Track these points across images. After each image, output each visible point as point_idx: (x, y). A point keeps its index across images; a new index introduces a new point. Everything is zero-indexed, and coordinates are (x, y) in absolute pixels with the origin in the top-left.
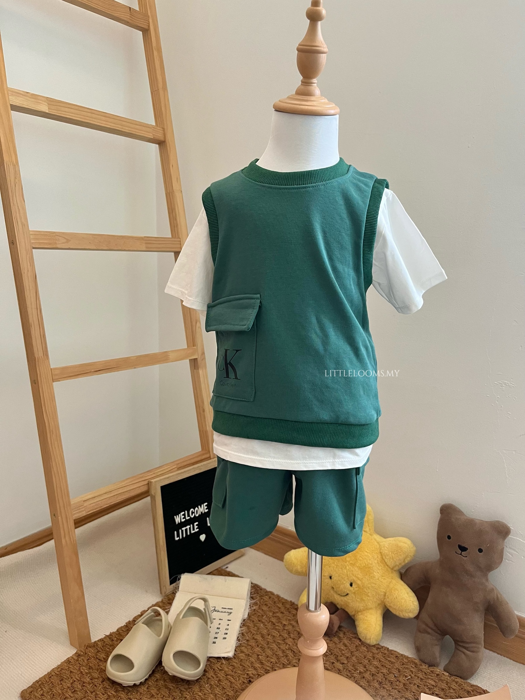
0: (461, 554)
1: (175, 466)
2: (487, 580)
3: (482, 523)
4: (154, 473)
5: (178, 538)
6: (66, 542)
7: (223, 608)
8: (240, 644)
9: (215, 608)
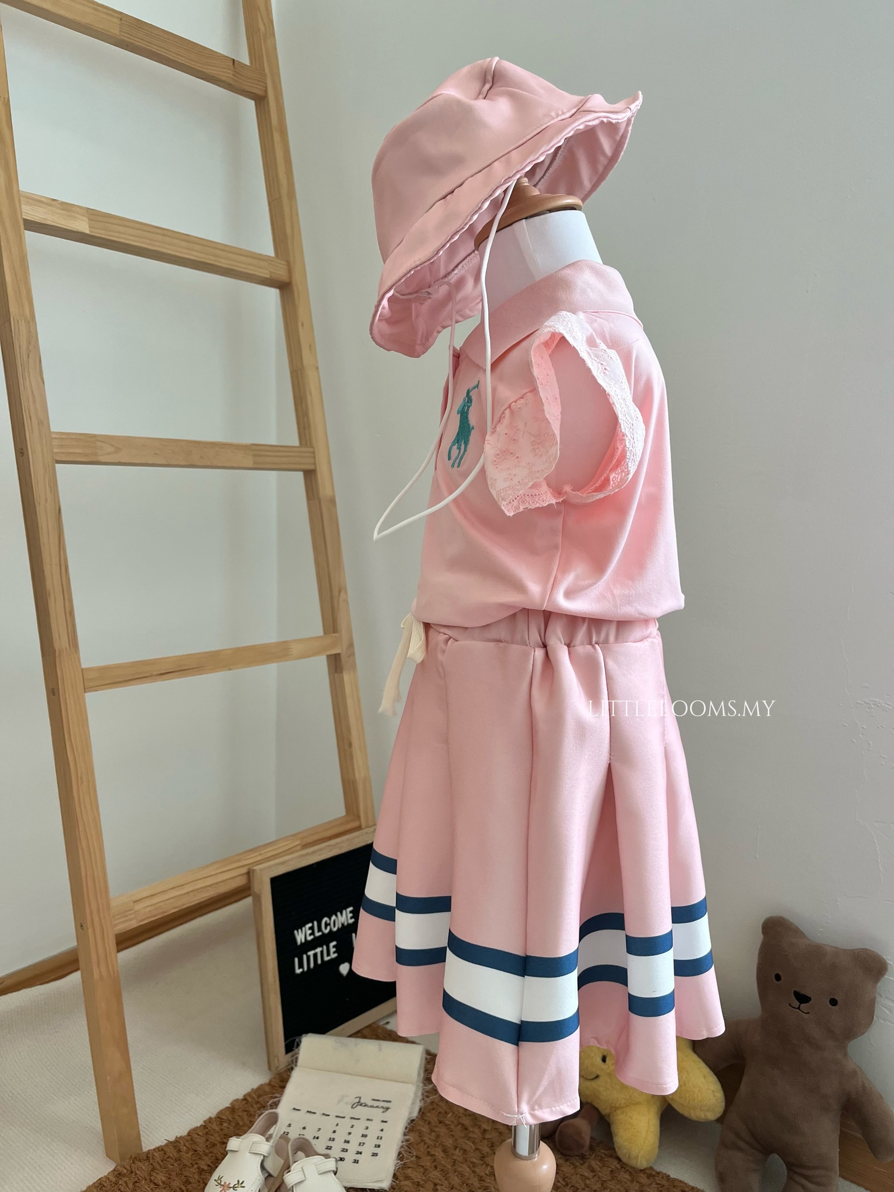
0: (799, 1008)
1: (298, 842)
2: (845, 1055)
3: (837, 952)
4: (261, 854)
5: (301, 970)
6: (100, 973)
7: (373, 1100)
8: (404, 1164)
9: (360, 1100)
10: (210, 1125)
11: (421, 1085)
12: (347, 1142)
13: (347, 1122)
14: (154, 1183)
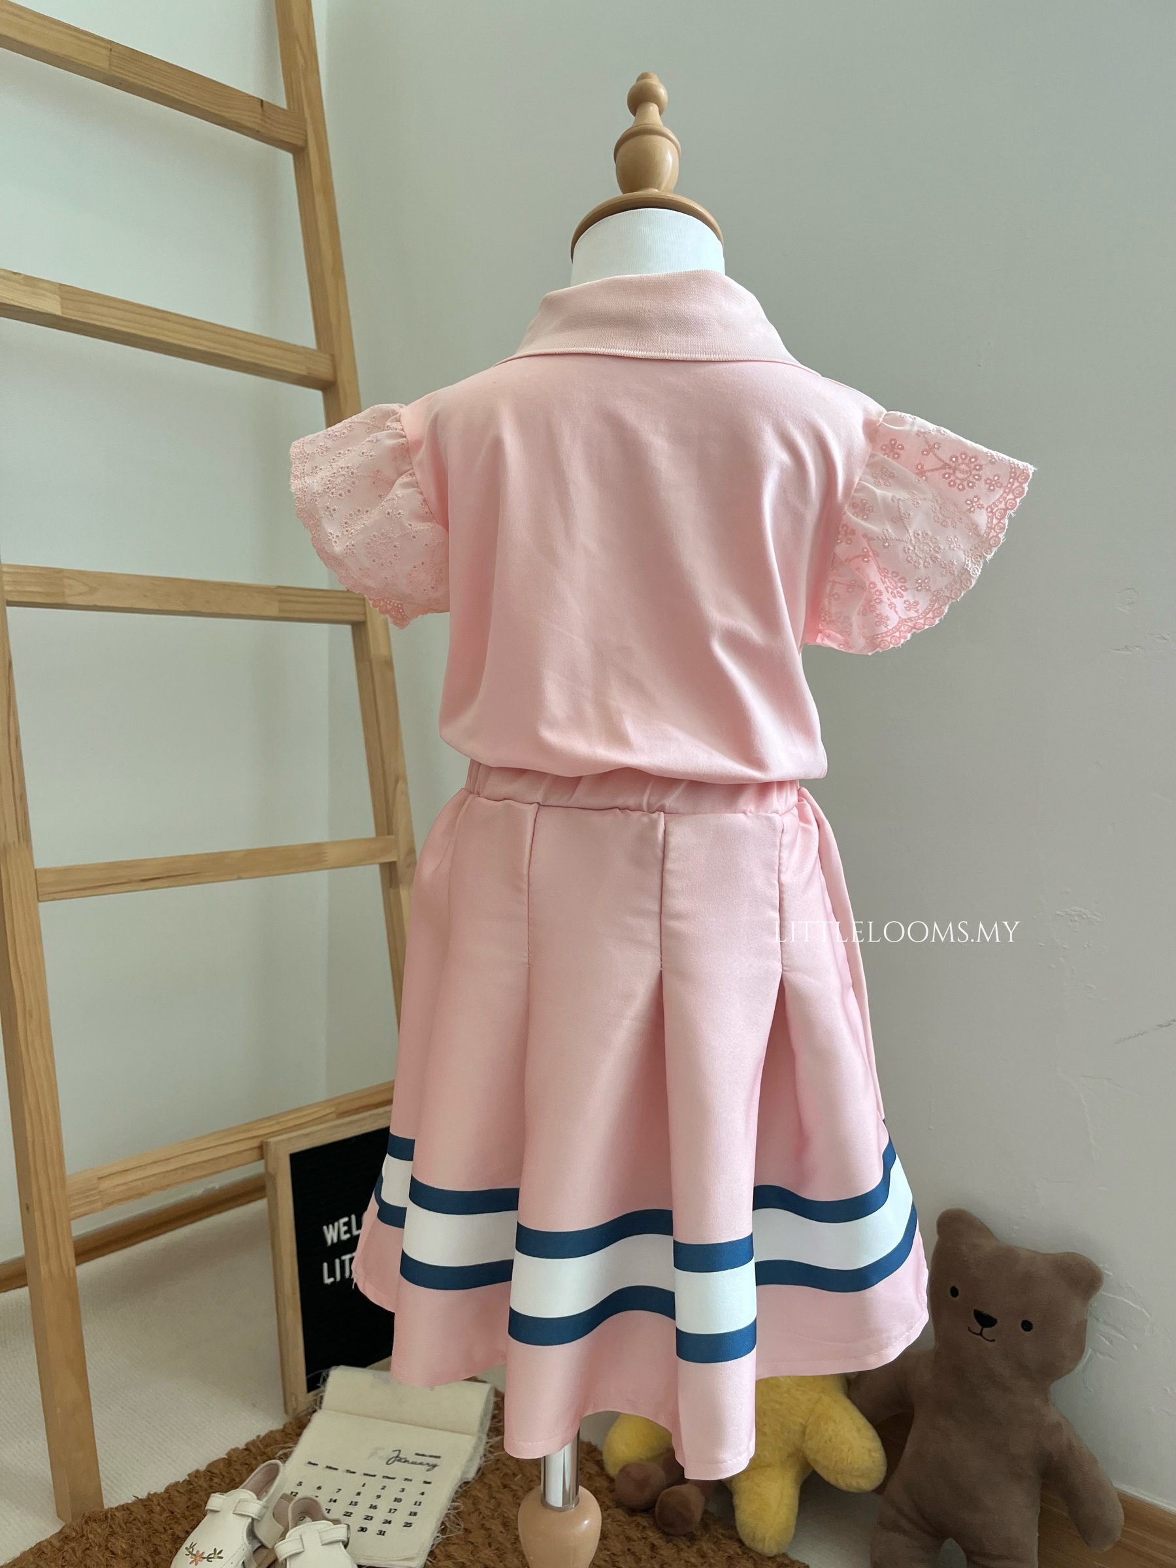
0: (981, 1334)
2: (1046, 1401)
5: (332, 1280)
6: (50, 1271)
7: (417, 1454)
8: (448, 1539)
9: (399, 1454)
10: (196, 1480)
11: (484, 1437)
12: (374, 1507)
13: (379, 1481)
14: (111, 1551)
